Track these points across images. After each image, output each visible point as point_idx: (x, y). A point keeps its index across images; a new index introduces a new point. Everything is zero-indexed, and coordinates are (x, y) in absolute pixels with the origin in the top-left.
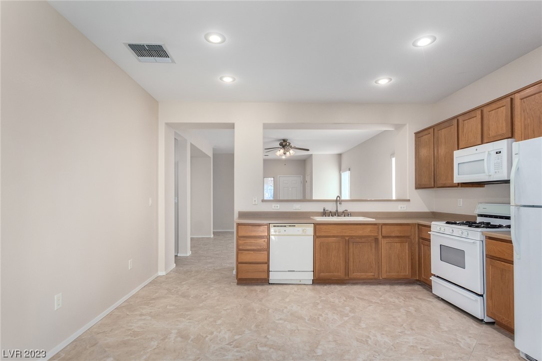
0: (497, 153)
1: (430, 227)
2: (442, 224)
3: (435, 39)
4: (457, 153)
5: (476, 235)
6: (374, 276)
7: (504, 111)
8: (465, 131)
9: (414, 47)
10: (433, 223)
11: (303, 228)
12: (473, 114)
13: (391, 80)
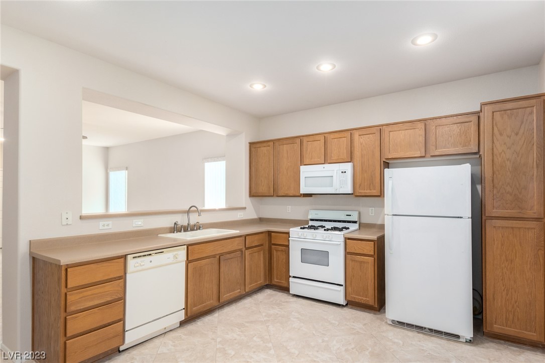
0: (342, 172)
1: (288, 233)
2: (297, 229)
3: (335, 66)
4: (303, 168)
5: (338, 238)
6: (240, 292)
7: (344, 142)
8: (309, 150)
9: (317, 70)
10: (291, 229)
11: (175, 253)
12: (317, 138)
13: (265, 86)
